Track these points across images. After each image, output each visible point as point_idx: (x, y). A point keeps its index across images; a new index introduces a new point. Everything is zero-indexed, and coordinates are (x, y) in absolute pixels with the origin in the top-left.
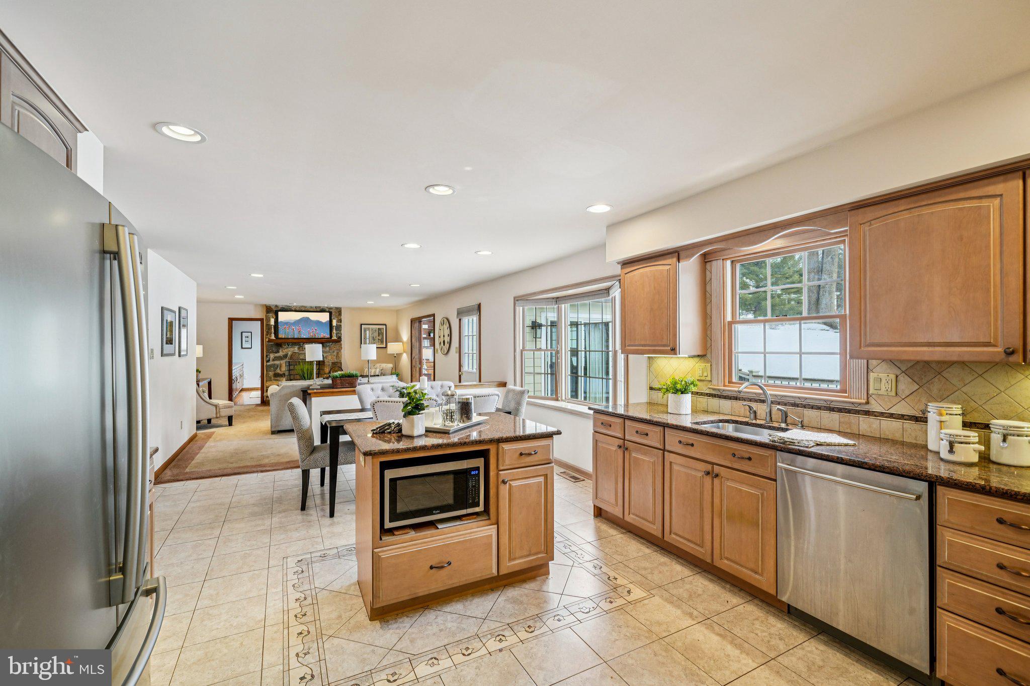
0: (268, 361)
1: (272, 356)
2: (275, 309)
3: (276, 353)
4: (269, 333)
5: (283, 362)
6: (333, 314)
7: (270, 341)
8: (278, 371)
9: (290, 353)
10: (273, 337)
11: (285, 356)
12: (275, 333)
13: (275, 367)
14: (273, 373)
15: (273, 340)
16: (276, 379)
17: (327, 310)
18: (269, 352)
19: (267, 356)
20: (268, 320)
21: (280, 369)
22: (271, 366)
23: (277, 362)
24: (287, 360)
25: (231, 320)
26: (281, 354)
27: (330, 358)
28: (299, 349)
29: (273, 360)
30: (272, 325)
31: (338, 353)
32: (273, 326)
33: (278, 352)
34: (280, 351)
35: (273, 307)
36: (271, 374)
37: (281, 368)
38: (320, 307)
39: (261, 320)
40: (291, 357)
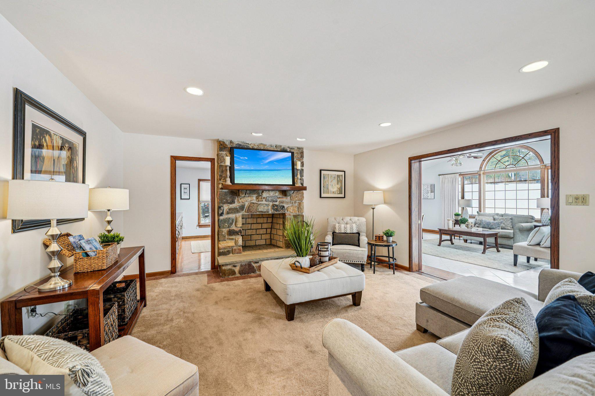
0: (222, 214)
1: (226, 207)
2: (229, 146)
3: (231, 203)
4: (222, 177)
5: (239, 215)
6: (295, 155)
7: (224, 187)
8: (233, 227)
9: (247, 204)
10: (228, 182)
11: (242, 208)
12: (230, 177)
13: (230, 222)
14: (228, 229)
15: (228, 185)
16: (231, 237)
17: (289, 150)
18: (223, 201)
19: (219, 208)
20: (220, 159)
21: (235, 225)
22: (225, 221)
23: (232, 216)
24: (243, 212)
25: (174, 159)
26: (236, 205)
27: (291, 210)
28: (257, 198)
29: (228, 213)
30: (226, 166)
31: (300, 204)
32: (228, 168)
33: (233, 202)
34: (236, 201)
35: (227, 143)
36: (225, 231)
37: (237, 223)
38: (281, 146)
39: (212, 160)
40: (249, 210)
